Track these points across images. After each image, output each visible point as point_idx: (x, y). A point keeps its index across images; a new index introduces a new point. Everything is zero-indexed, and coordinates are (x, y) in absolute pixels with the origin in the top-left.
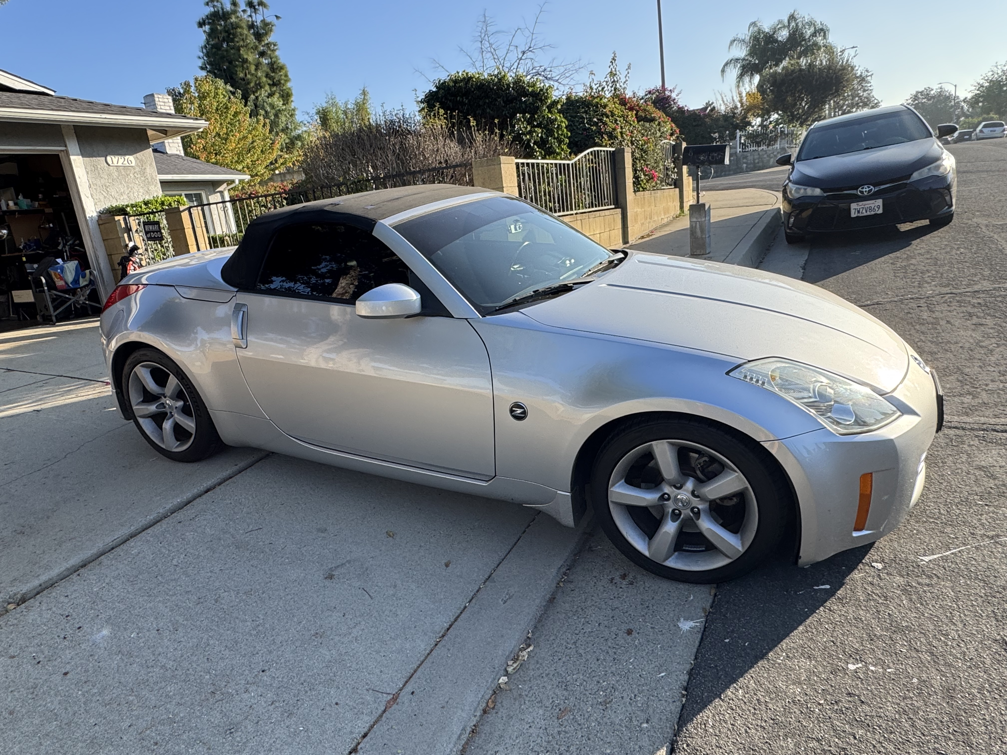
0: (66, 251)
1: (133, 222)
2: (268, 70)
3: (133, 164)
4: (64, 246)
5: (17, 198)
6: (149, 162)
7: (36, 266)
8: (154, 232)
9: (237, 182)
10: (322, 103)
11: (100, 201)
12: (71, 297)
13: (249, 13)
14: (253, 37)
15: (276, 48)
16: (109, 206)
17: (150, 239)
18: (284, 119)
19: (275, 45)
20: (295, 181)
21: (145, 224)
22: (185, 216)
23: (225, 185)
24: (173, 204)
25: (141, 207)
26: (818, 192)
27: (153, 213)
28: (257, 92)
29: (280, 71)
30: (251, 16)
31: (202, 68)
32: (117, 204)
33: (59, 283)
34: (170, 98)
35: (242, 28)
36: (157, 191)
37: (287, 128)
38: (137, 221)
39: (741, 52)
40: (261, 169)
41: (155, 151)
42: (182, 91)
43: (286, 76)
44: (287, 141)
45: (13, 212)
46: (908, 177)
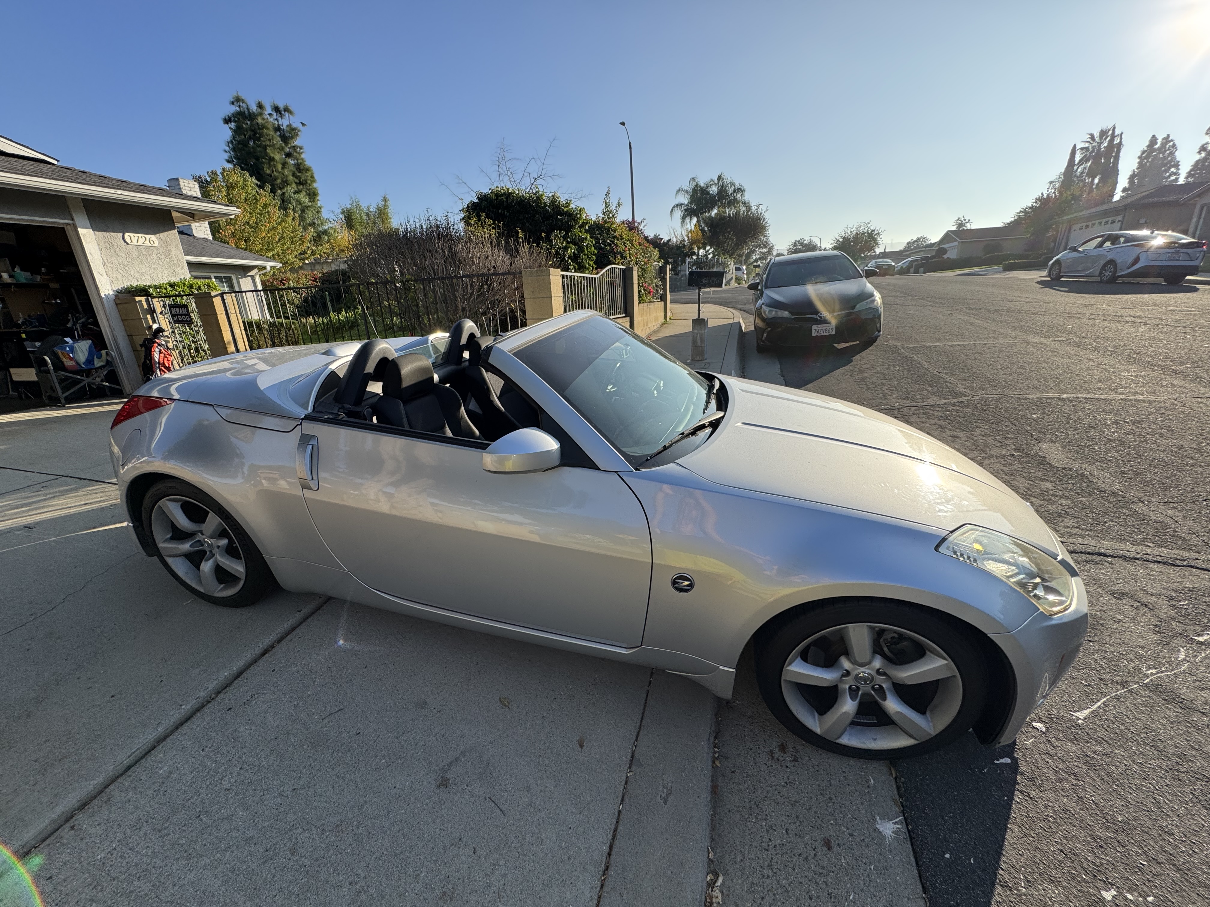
0: (77, 329)
1: (157, 304)
2: (295, 170)
3: (156, 244)
4: (75, 324)
5: (14, 271)
6: (174, 244)
7: (38, 344)
8: (181, 315)
9: (268, 268)
10: (347, 204)
11: (117, 279)
12: (84, 378)
13: (275, 117)
14: (279, 139)
15: (302, 151)
16: (129, 284)
17: (176, 322)
18: (310, 215)
19: (301, 148)
20: (325, 271)
21: (171, 306)
22: (217, 301)
23: (256, 270)
24: (202, 288)
25: (166, 289)
26: (786, 314)
27: (179, 295)
28: (283, 188)
29: (306, 172)
30: (277, 120)
31: (228, 161)
32: (138, 284)
33: (68, 363)
34: (196, 183)
35: (267, 129)
36: (183, 274)
37: (314, 223)
38: (162, 303)
39: (685, 200)
40: (291, 258)
41: (181, 233)
42: (208, 179)
43: (312, 177)
44: (315, 234)
45: (8, 285)
46: (853, 308)
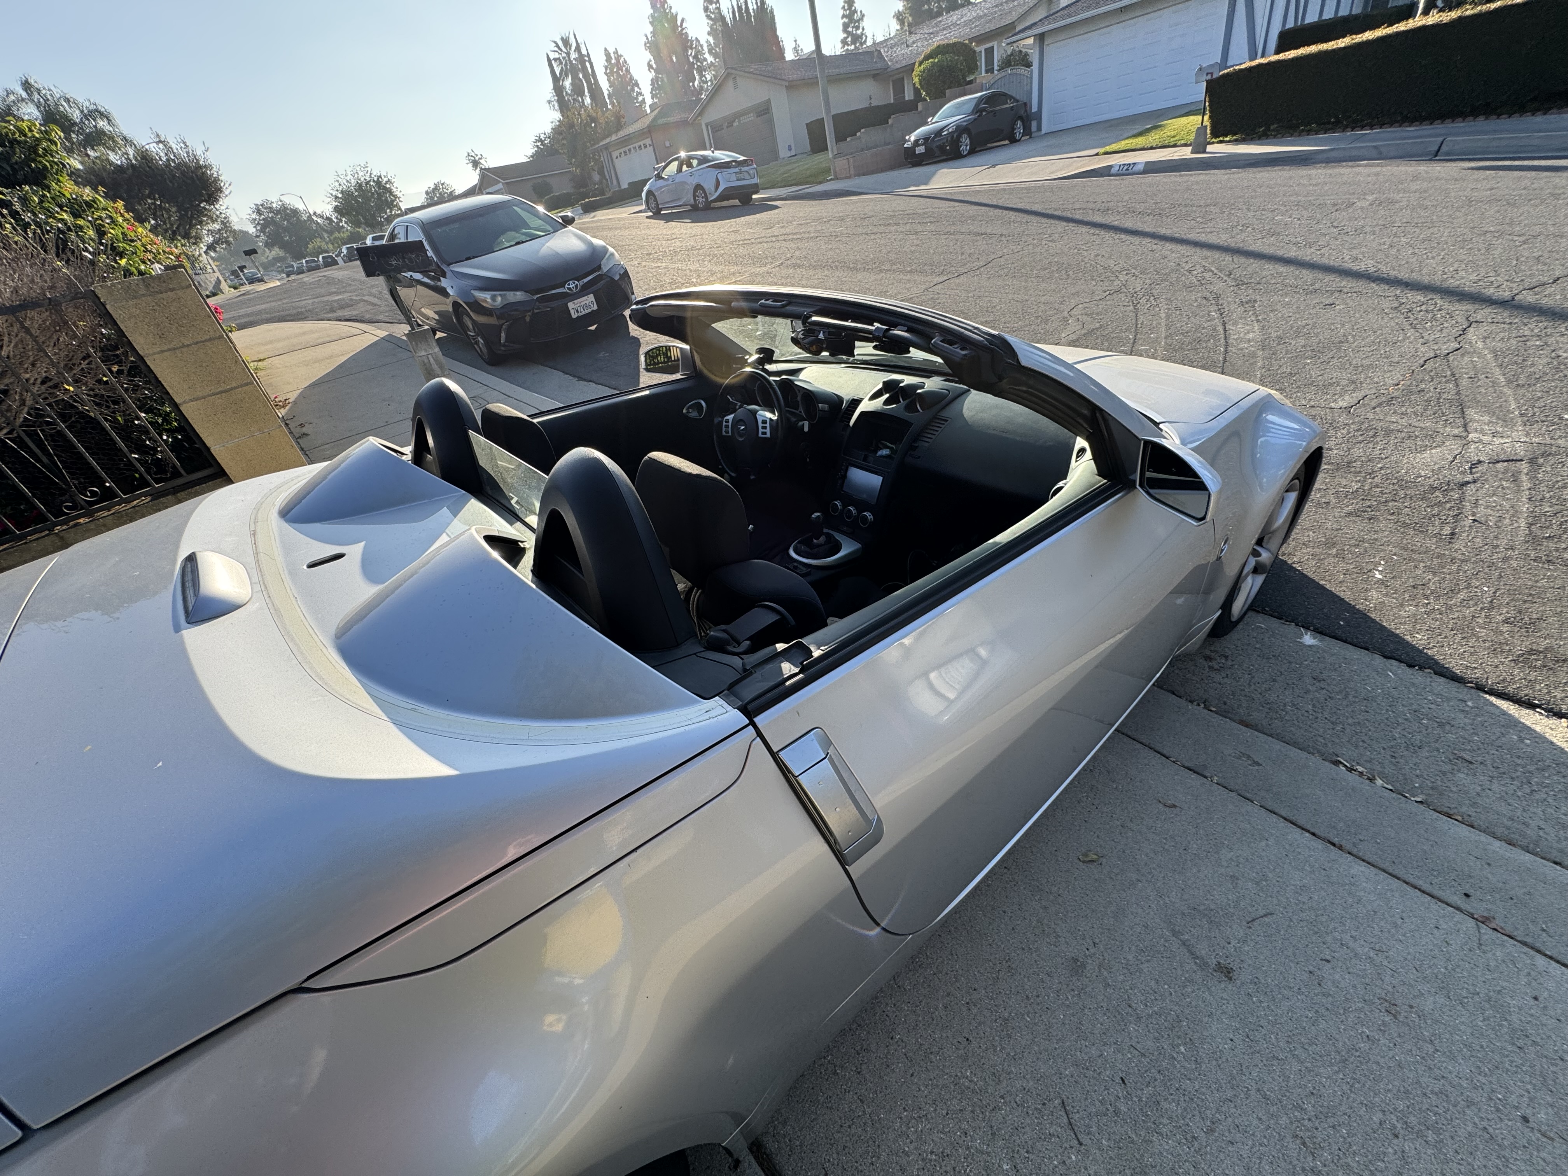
26: (518, 296)
46: (599, 268)
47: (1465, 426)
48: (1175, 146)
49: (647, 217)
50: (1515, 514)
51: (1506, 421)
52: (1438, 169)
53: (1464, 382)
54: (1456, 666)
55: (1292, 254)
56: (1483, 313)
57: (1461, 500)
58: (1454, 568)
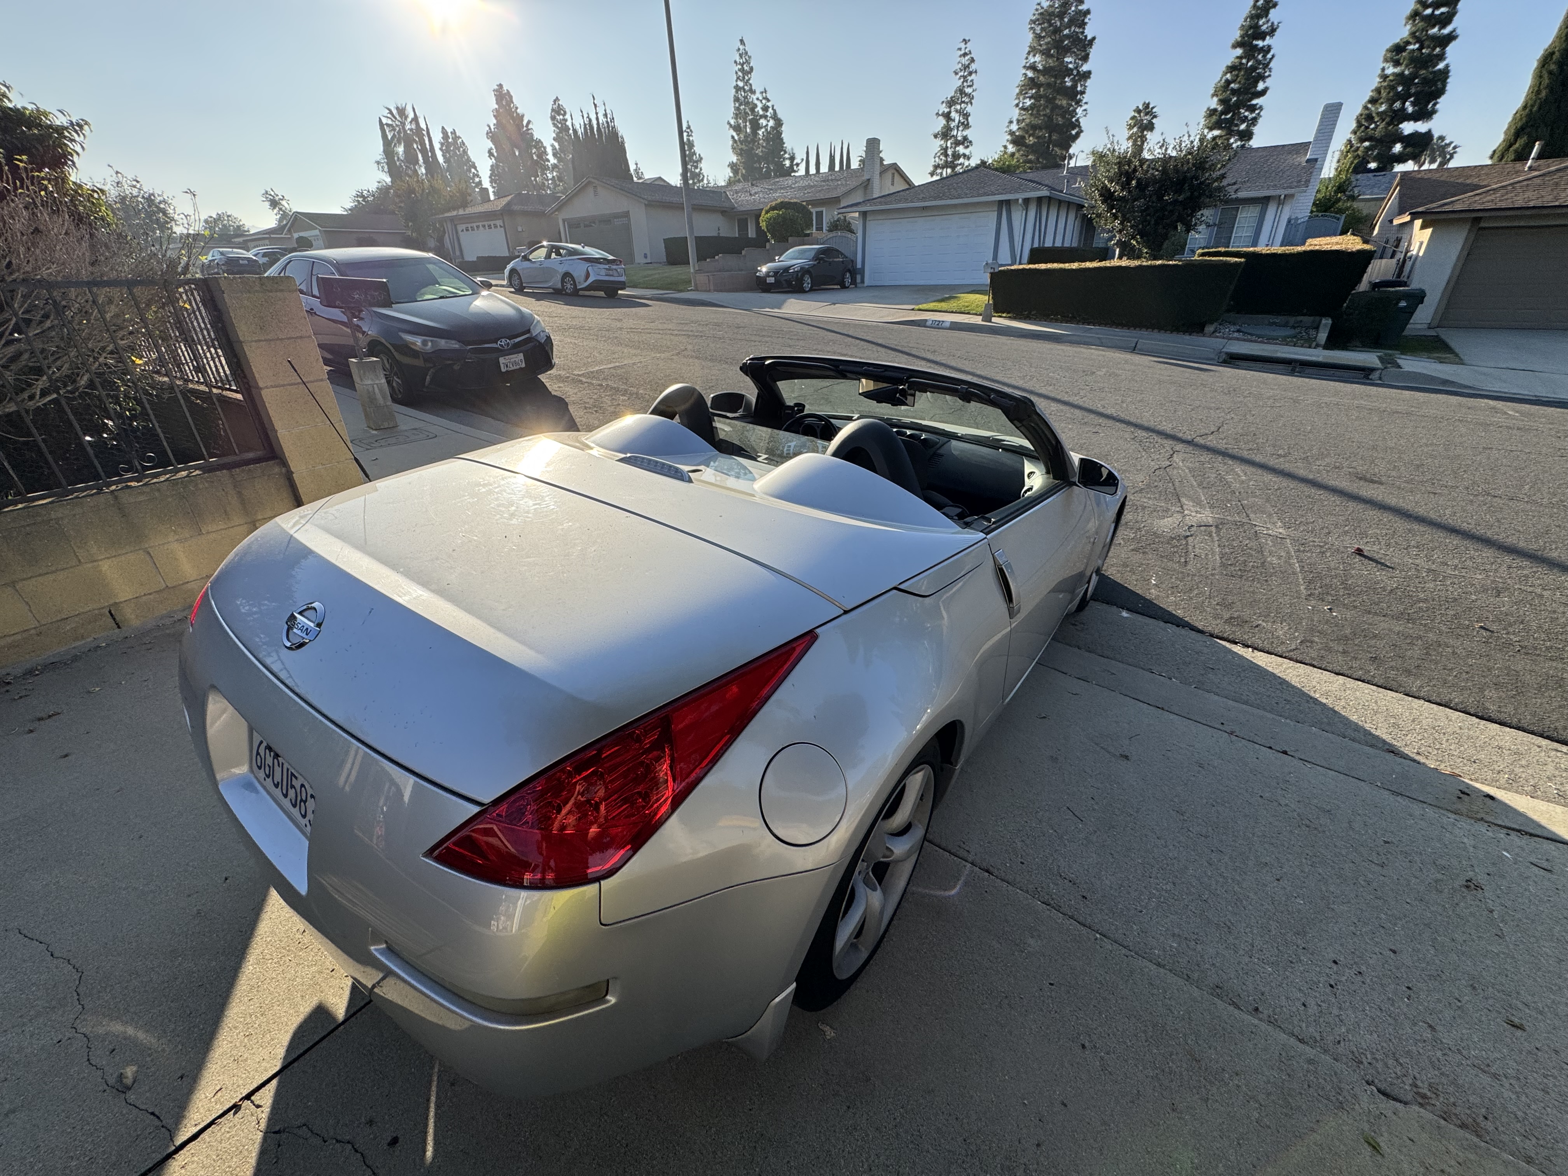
26: (455, 345)
46: (528, 331)
47: (1182, 507)
48: (968, 313)
49: (511, 292)
50: (1213, 554)
51: (1202, 506)
52: (1137, 358)
53: (1177, 484)
54: (1200, 625)
55: (1066, 399)
56: (1180, 447)
57: (1187, 544)
58: (1190, 578)
